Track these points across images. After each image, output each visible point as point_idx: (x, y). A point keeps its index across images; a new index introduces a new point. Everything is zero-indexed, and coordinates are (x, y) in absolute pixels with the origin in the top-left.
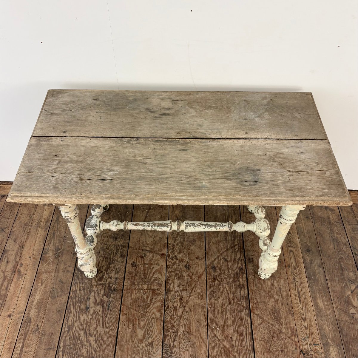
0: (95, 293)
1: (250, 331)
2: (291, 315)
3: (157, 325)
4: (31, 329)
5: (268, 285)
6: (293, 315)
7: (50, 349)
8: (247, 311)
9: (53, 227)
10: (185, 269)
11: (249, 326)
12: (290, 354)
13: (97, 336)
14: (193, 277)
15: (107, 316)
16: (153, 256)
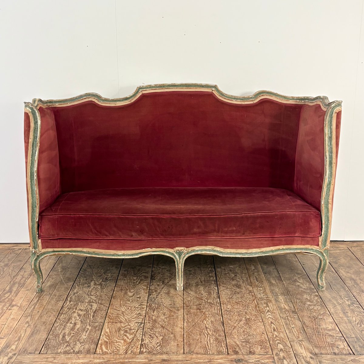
0: (95, 281)
1: (217, 291)
2: (250, 286)
3: (144, 291)
4: (44, 294)
5: (232, 276)
6: (251, 286)
7: (60, 300)
8: (215, 285)
9: (62, 259)
10: (166, 271)
11: (216, 290)
12: (248, 299)
13: (96, 296)
14: (173, 274)
15: (104, 289)
16: (141, 267)
